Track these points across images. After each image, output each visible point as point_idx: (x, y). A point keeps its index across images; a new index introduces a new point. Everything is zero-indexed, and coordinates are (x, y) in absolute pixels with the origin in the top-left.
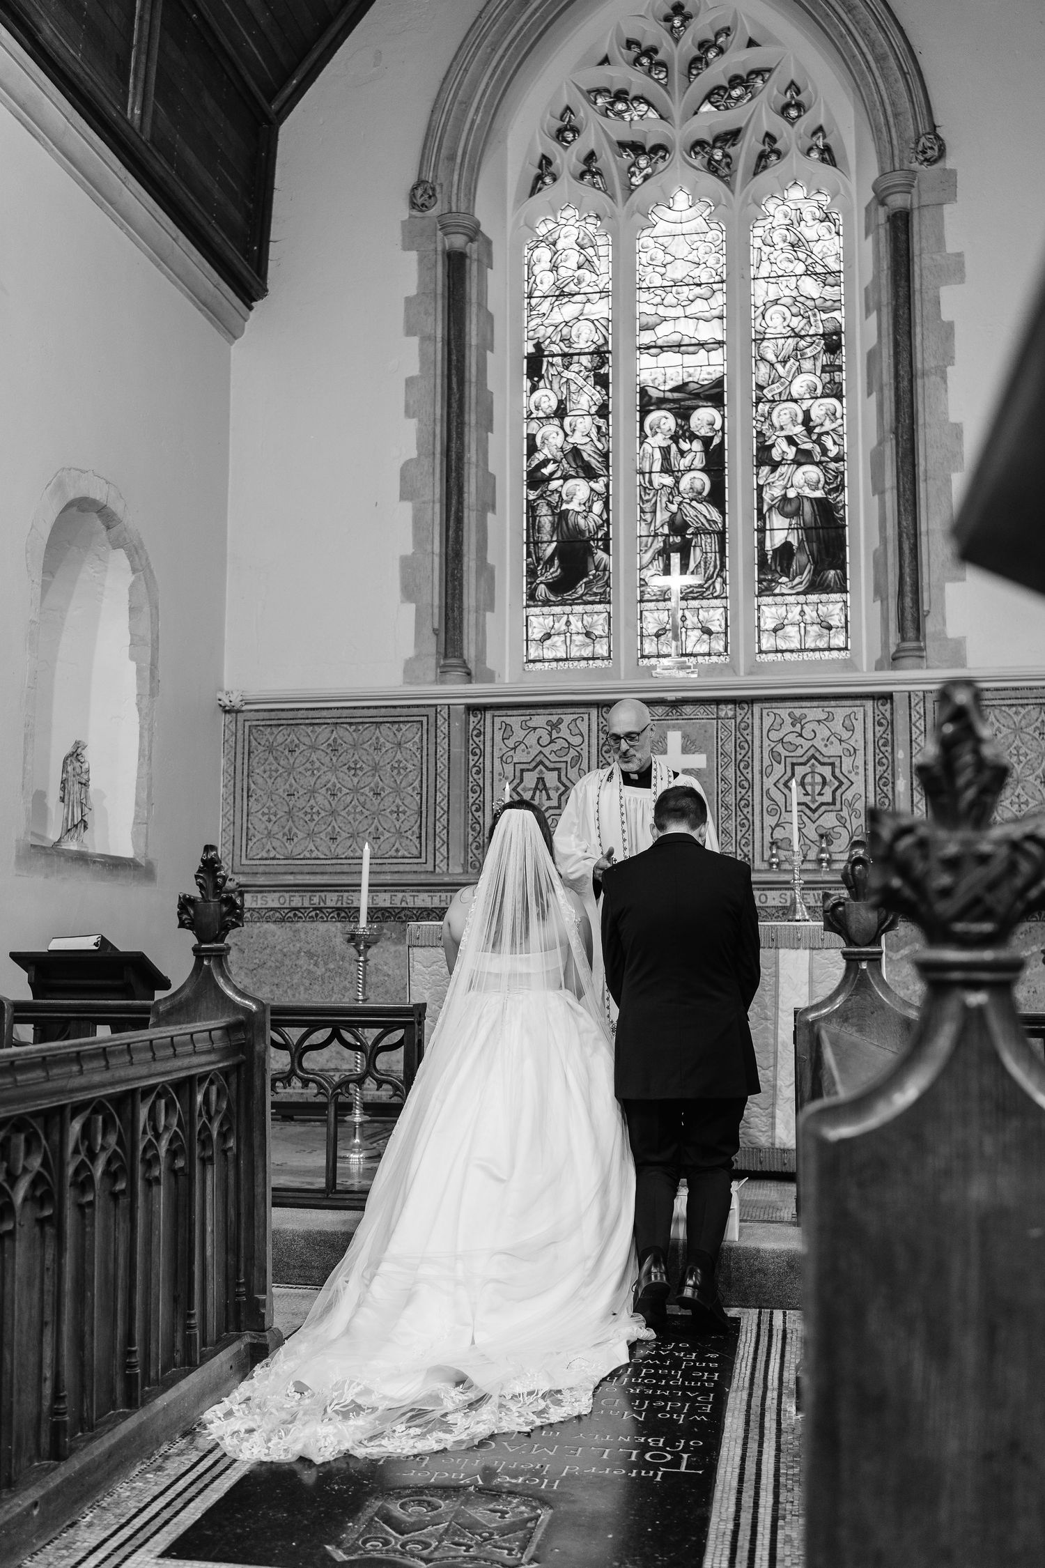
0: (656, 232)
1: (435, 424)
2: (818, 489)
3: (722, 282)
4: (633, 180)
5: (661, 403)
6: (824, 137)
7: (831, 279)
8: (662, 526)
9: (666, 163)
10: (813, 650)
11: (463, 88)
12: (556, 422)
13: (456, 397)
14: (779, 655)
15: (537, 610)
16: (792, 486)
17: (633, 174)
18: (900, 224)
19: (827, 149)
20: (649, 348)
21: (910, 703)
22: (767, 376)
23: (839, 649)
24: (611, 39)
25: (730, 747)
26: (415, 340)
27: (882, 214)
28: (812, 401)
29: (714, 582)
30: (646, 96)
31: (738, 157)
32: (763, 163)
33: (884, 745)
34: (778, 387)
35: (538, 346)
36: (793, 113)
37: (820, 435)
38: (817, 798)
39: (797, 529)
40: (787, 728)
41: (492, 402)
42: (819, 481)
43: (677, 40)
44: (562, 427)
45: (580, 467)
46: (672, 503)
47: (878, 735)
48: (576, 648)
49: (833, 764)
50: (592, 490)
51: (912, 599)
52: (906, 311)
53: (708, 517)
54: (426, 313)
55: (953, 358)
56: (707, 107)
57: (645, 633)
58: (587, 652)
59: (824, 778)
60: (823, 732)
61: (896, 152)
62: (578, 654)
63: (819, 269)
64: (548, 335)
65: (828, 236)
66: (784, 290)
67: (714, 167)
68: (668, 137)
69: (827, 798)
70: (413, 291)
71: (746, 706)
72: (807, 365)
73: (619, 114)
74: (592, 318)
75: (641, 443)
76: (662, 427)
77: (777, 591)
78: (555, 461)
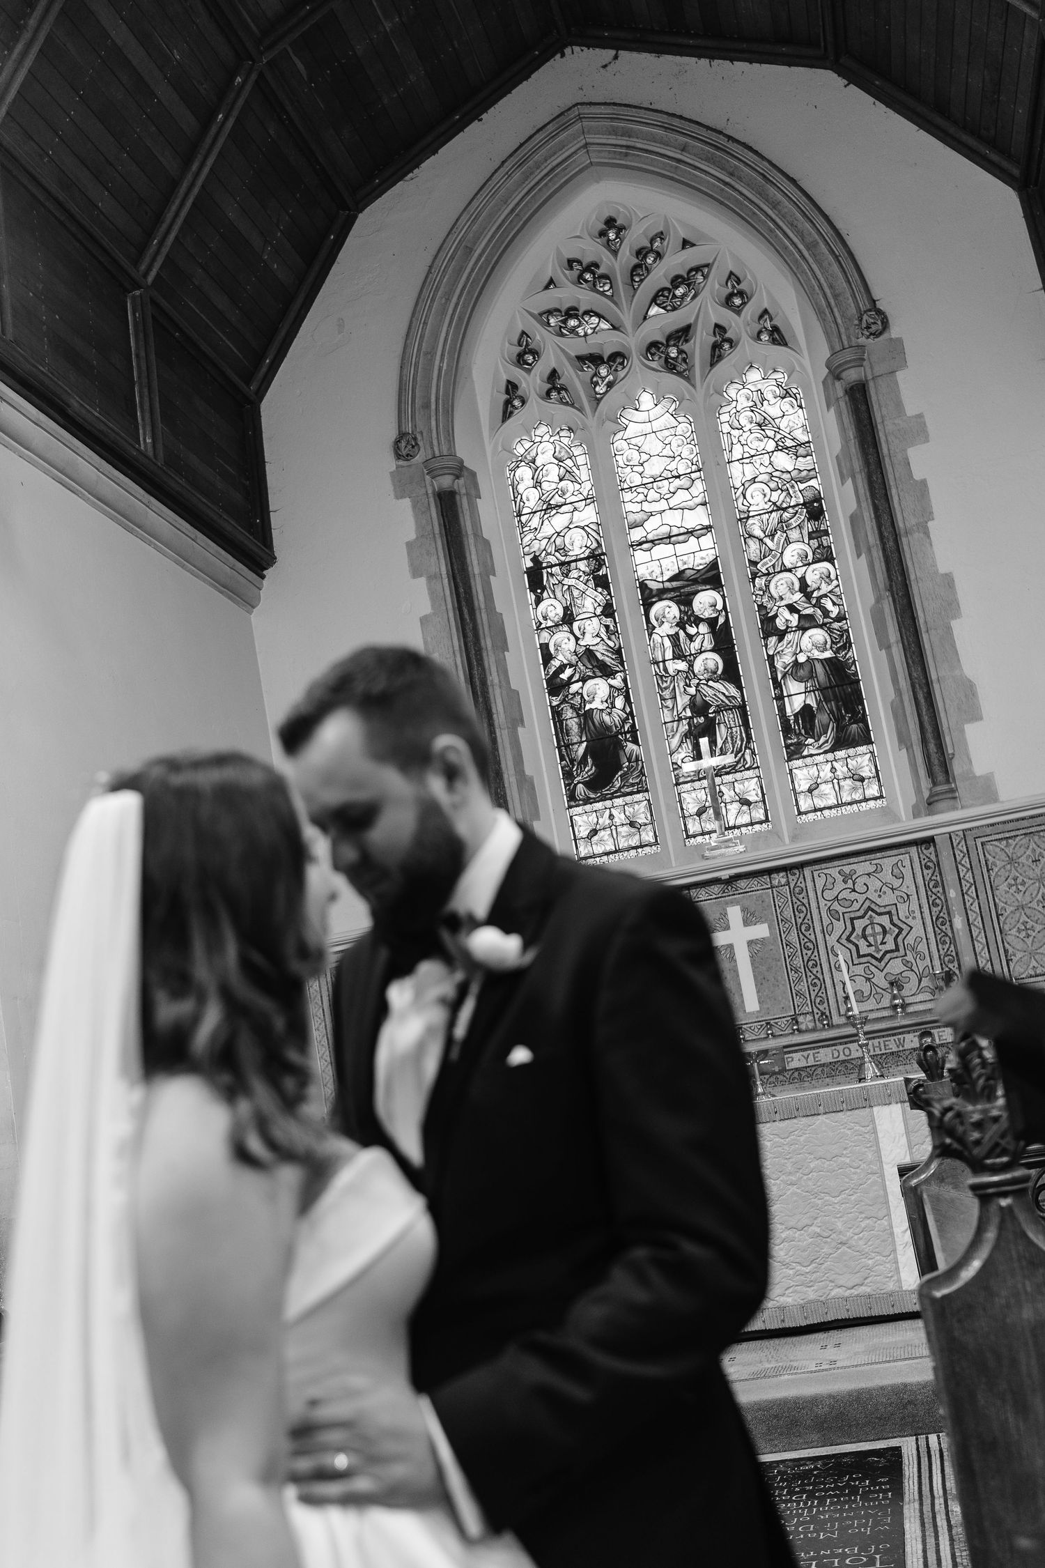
0: (628, 433)
1: (455, 656)
2: (826, 650)
3: (699, 470)
4: (597, 389)
5: (661, 594)
6: (771, 319)
7: (801, 451)
8: (684, 709)
9: (626, 370)
10: (850, 804)
11: (426, 338)
12: (566, 628)
13: (469, 627)
14: (819, 813)
15: (579, 810)
16: (801, 651)
17: (596, 384)
18: (858, 396)
19: (776, 329)
20: (641, 544)
21: (952, 844)
22: (758, 552)
23: (875, 799)
24: (553, 264)
25: (788, 913)
26: (422, 581)
27: (839, 389)
28: (805, 568)
29: (743, 754)
30: (594, 309)
31: (693, 353)
32: (717, 352)
33: (935, 886)
34: (770, 561)
35: (535, 559)
36: (737, 301)
37: (819, 598)
38: (880, 947)
39: (814, 691)
40: (840, 885)
41: (503, 622)
42: (826, 642)
43: (615, 253)
44: (572, 632)
45: (596, 666)
46: (690, 686)
47: (927, 878)
48: (623, 840)
49: (889, 913)
50: (611, 686)
51: (936, 745)
52: (880, 476)
53: (727, 694)
54: (428, 553)
55: (931, 513)
56: (654, 310)
57: (687, 814)
58: (634, 841)
59: (883, 927)
60: (875, 884)
61: (842, 330)
62: (626, 845)
63: (789, 443)
64: (543, 548)
65: (791, 411)
66: (760, 467)
67: (672, 364)
68: (624, 345)
69: (890, 945)
70: (412, 536)
71: (796, 871)
72: (794, 535)
73: (573, 330)
74: (582, 524)
75: (650, 635)
76: (667, 616)
77: (805, 753)
78: (571, 666)
